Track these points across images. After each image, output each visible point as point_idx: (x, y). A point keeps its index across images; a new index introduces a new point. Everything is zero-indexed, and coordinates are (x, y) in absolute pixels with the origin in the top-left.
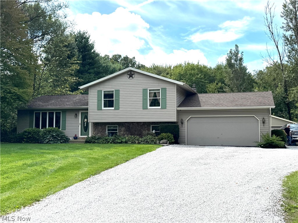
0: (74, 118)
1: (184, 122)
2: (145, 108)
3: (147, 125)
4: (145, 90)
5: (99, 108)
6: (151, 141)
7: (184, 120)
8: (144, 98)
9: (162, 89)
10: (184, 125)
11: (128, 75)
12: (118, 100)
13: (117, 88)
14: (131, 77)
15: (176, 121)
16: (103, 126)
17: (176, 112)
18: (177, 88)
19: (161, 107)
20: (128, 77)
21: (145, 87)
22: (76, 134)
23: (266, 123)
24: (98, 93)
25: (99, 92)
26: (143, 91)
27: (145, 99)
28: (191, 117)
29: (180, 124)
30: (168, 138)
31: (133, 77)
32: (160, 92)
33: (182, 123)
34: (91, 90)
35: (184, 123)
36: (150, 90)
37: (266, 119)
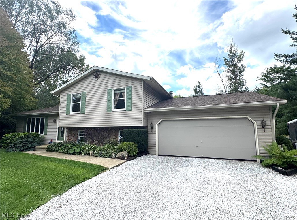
0: (53, 123)
1: (154, 126)
2: (109, 111)
3: (115, 130)
4: (109, 91)
5: (68, 113)
6: (106, 153)
7: (154, 124)
8: (109, 99)
9: (127, 87)
10: (154, 130)
11: (95, 75)
12: (84, 104)
13: (84, 91)
14: (97, 78)
15: (142, 125)
16: (75, 131)
17: (142, 115)
18: (143, 85)
19: (126, 109)
20: (94, 78)
21: (110, 87)
22: (52, 139)
23: (266, 127)
24: (67, 97)
25: (69, 96)
26: (108, 92)
27: (109, 101)
28: (163, 120)
29: (149, 129)
30: (129, 149)
31: (99, 77)
32: (125, 92)
33: (152, 128)
34: (62, 95)
35: (154, 128)
36: (115, 91)
37: (267, 122)
